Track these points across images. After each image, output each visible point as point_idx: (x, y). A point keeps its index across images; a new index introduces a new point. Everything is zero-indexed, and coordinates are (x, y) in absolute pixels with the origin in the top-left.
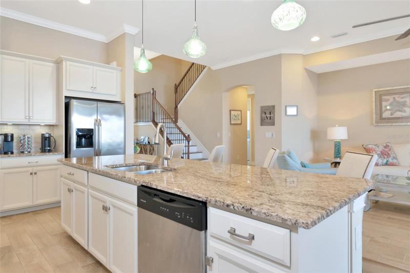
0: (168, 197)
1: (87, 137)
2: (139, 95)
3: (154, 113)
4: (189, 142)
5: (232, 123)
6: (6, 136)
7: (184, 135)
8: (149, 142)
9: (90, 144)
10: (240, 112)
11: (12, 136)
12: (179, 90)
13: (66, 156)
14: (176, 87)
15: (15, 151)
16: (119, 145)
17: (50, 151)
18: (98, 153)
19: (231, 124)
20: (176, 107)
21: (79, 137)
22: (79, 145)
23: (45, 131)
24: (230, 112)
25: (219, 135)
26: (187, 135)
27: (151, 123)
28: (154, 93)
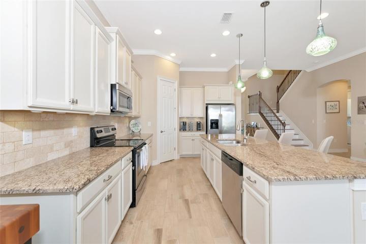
0: (230, 158)
1: (215, 124)
2: (251, 96)
3: (260, 107)
4: (284, 127)
5: (328, 112)
6: (184, 122)
7: (281, 122)
8: (256, 126)
9: (217, 127)
10: (338, 103)
11: (186, 123)
12: (280, 90)
13: (206, 133)
14: (278, 88)
15: (187, 129)
16: (232, 127)
17: (200, 130)
18: (221, 133)
19: (326, 113)
20: (278, 102)
21: (212, 123)
22: (212, 127)
23: (198, 120)
24: (326, 103)
25: (313, 122)
26: (283, 122)
27: (258, 114)
28: (260, 95)
